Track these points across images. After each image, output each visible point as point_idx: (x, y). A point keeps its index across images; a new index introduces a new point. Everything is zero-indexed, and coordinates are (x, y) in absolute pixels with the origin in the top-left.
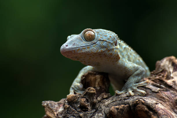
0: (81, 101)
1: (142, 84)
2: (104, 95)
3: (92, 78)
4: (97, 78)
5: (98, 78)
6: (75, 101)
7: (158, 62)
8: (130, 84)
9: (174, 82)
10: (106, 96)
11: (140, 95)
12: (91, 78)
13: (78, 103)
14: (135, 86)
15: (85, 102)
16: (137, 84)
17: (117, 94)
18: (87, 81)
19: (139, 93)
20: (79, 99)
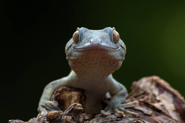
0: (67, 118)
1: (129, 105)
2: (86, 116)
3: (67, 95)
4: (73, 96)
5: (75, 95)
6: (58, 119)
7: (134, 83)
8: (116, 103)
9: (162, 106)
10: (87, 117)
11: (131, 116)
12: (65, 95)
13: (62, 121)
14: (123, 107)
15: (71, 120)
16: (124, 105)
17: (103, 114)
18: (62, 98)
19: (129, 115)
20: (62, 117)
